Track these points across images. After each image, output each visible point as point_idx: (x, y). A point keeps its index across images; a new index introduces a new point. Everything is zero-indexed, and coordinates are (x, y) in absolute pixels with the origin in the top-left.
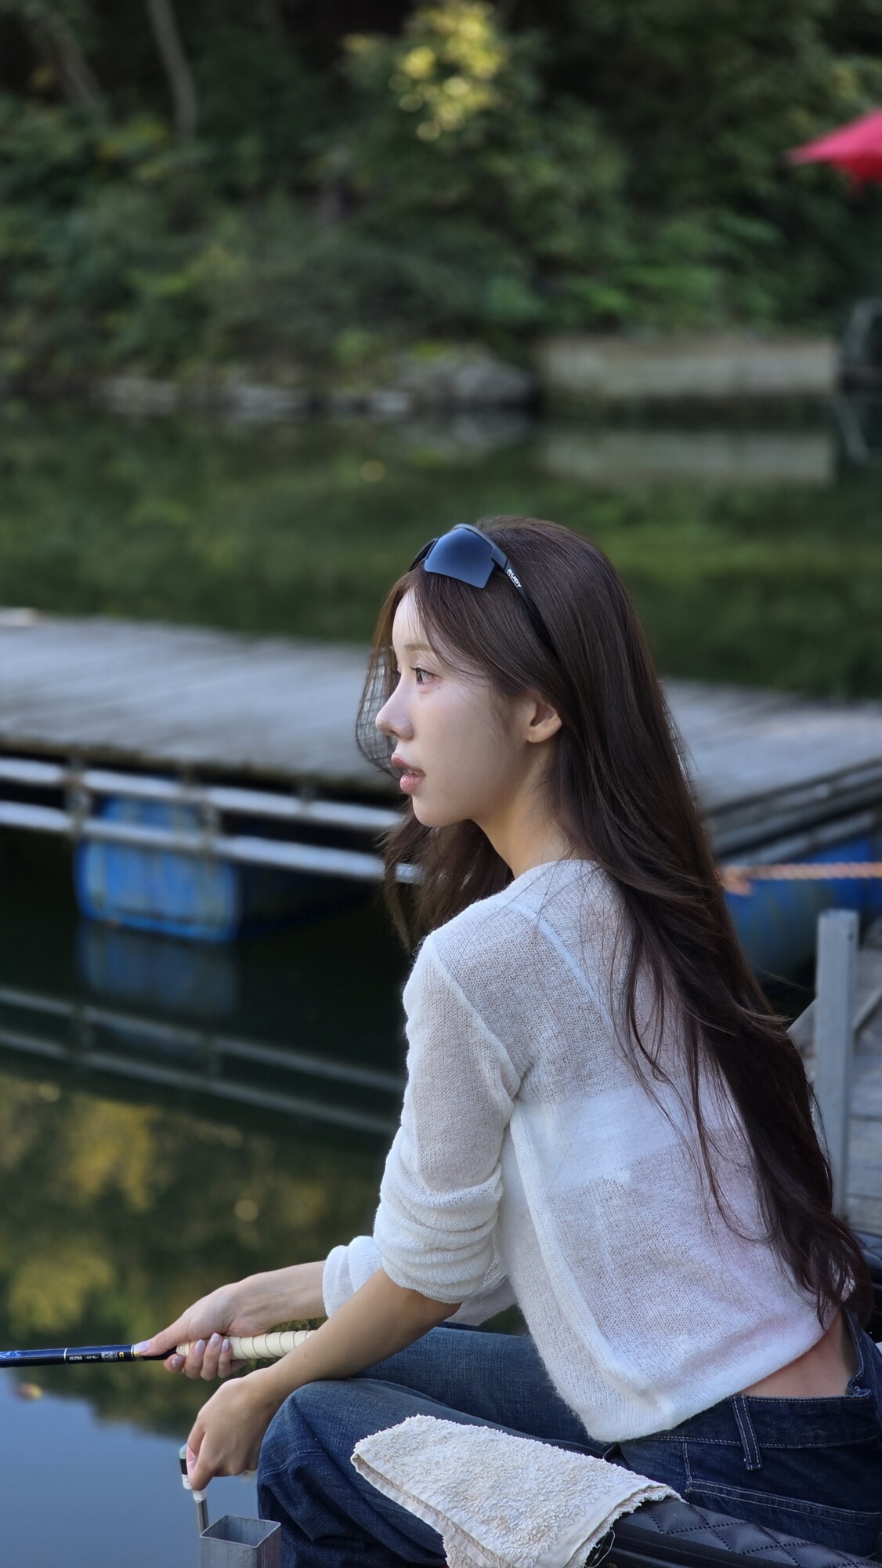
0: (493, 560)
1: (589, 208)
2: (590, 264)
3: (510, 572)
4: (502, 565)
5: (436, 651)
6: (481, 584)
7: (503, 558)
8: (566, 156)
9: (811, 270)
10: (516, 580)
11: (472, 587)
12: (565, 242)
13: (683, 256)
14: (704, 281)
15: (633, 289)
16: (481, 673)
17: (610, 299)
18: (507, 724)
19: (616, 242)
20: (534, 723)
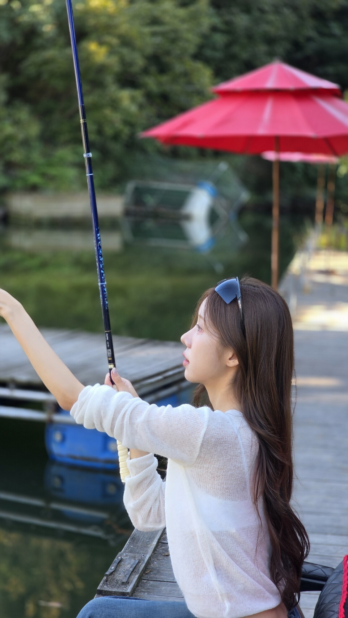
0: (236, 295)
1: (26, 143)
2: (27, 165)
3: (239, 302)
4: (238, 298)
5: (205, 321)
6: (228, 302)
7: (239, 296)
8: (17, 123)
9: (111, 169)
10: (240, 305)
11: (225, 302)
12: (17, 156)
13: (62, 163)
14: (72, 173)
15: (44, 175)
16: (217, 335)
17: (35, 179)
18: (220, 356)
19: (36, 156)
20: (230, 359)
